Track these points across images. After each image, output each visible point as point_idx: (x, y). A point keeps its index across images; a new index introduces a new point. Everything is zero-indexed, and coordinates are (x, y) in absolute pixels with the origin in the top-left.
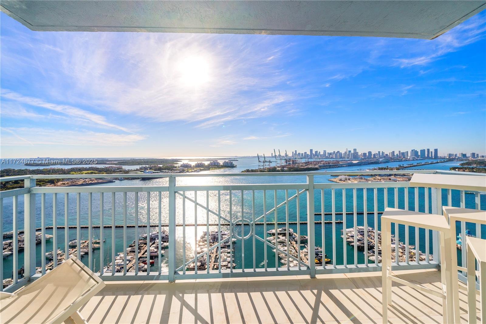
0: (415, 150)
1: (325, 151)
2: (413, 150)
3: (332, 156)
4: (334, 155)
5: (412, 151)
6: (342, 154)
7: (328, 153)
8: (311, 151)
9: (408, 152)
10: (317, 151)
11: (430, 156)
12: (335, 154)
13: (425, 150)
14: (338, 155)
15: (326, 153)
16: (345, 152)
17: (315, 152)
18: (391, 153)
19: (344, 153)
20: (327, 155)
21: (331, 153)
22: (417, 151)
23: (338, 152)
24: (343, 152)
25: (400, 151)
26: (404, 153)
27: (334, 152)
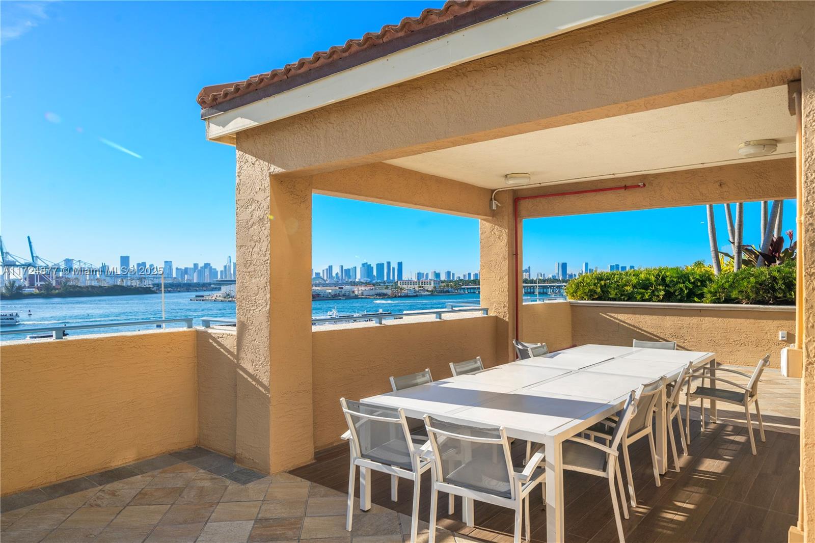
0: (368, 264)
1: (168, 264)
2: (365, 264)
3: (191, 278)
4: (195, 275)
5: (363, 265)
6: (217, 272)
7: (177, 269)
8: (125, 260)
9: (355, 267)
10: (144, 264)
11: (391, 278)
12: (199, 271)
13: (383, 264)
14: (207, 272)
15: (171, 268)
16: (225, 267)
17: (139, 265)
18: (325, 271)
19: (221, 271)
20: (174, 275)
21: (186, 269)
22: (372, 266)
23: (207, 265)
24: (219, 268)
25: (342, 266)
26: (349, 270)
27: (196, 265)
